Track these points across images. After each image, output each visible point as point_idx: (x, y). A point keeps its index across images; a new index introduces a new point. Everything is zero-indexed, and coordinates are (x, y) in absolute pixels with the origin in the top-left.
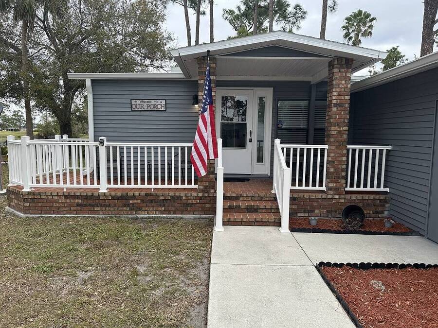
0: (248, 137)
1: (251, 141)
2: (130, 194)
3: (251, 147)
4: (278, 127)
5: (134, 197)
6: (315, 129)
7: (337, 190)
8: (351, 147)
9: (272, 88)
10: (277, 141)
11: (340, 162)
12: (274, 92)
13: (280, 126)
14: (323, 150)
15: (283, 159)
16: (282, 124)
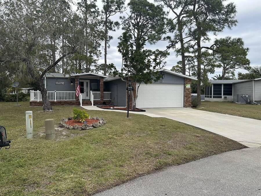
0: (84, 91)
2: (62, 101)
3: (85, 93)
5: (62, 102)
7: (102, 100)
8: (104, 92)
10: (91, 91)
11: (102, 95)
14: (99, 93)
15: (92, 94)
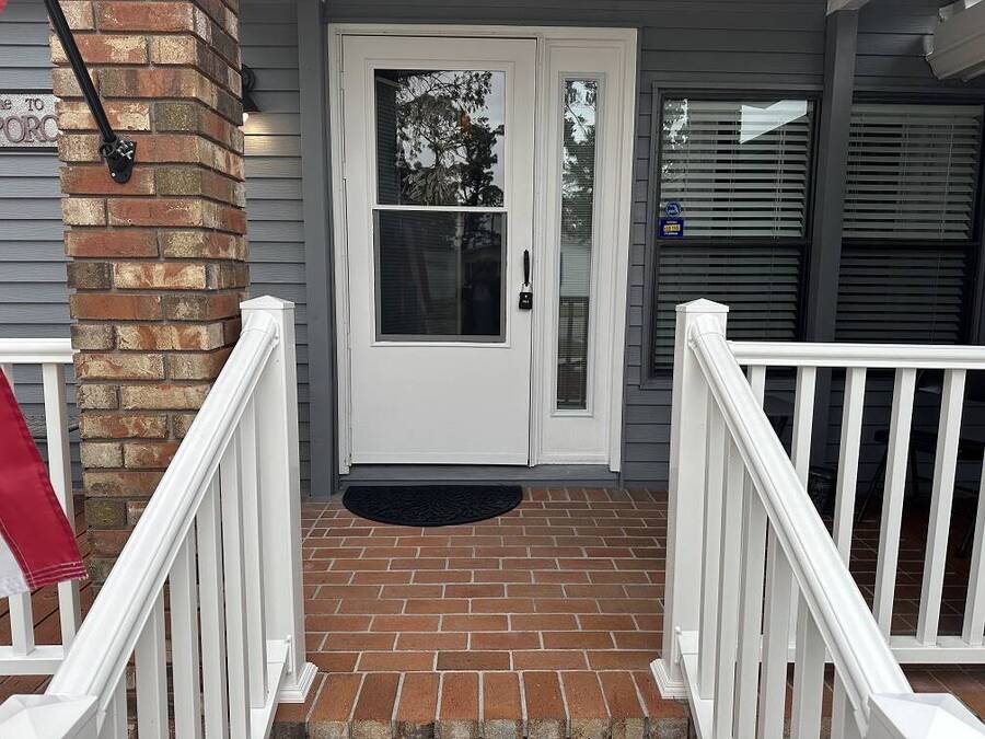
0: (513, 286)
1: (526, 302)
4: (660, 233)
6: (848, 246)
9: (634, 33)
10: (703, 320)
12: (644, 50)
13: (671, 228)
16: (680, 221)
